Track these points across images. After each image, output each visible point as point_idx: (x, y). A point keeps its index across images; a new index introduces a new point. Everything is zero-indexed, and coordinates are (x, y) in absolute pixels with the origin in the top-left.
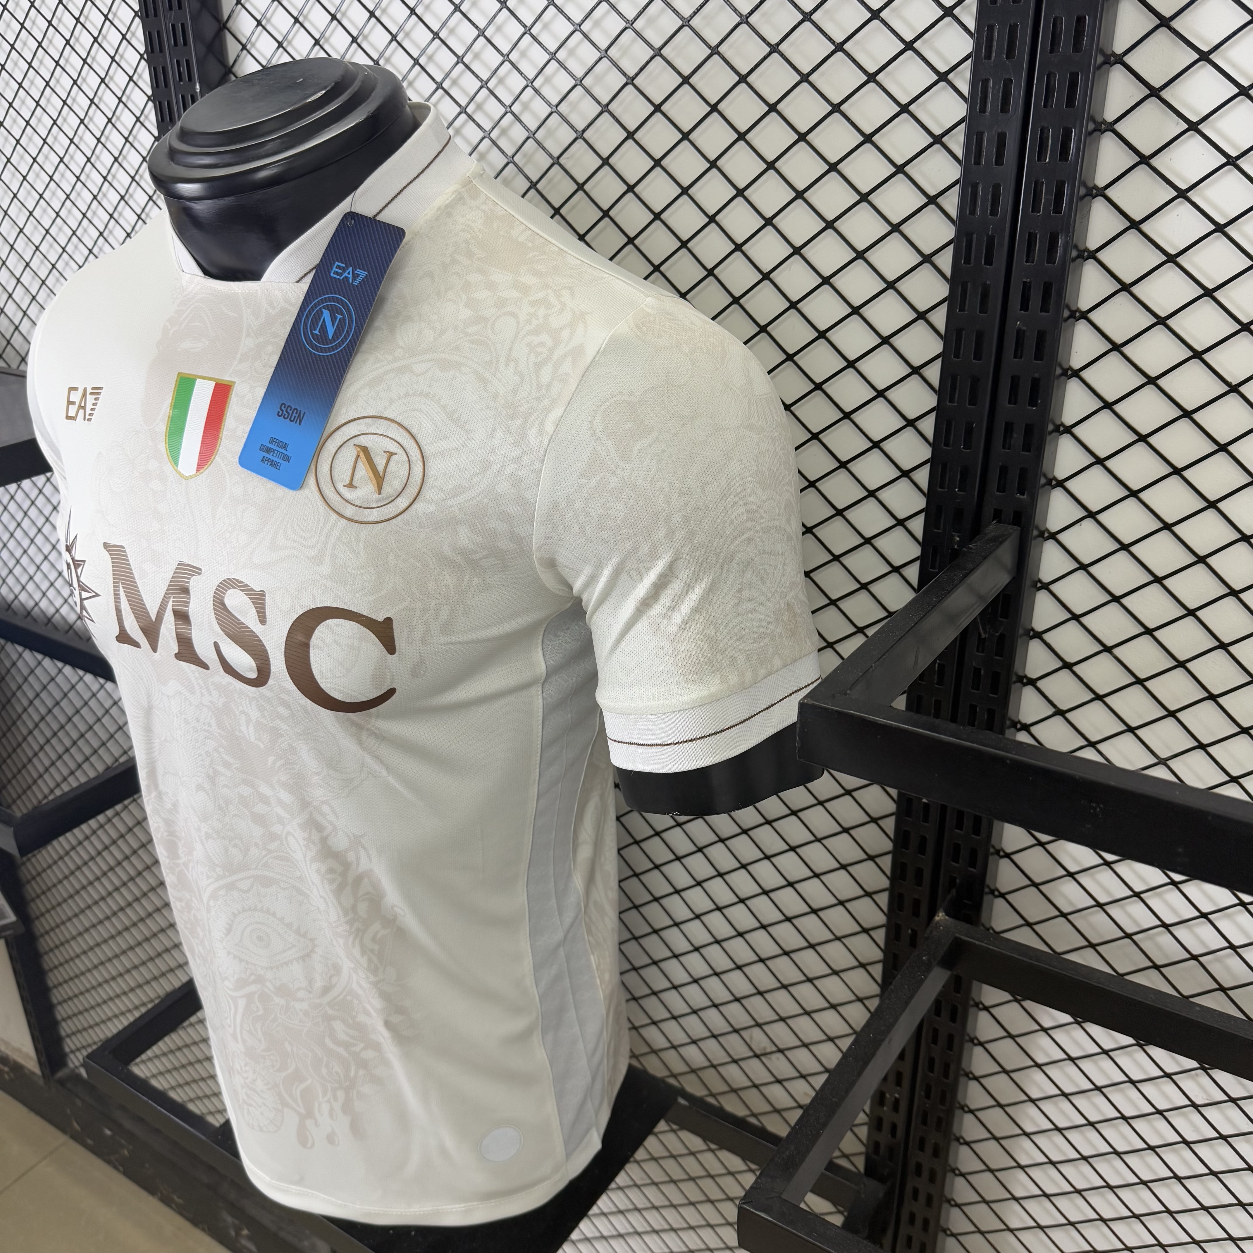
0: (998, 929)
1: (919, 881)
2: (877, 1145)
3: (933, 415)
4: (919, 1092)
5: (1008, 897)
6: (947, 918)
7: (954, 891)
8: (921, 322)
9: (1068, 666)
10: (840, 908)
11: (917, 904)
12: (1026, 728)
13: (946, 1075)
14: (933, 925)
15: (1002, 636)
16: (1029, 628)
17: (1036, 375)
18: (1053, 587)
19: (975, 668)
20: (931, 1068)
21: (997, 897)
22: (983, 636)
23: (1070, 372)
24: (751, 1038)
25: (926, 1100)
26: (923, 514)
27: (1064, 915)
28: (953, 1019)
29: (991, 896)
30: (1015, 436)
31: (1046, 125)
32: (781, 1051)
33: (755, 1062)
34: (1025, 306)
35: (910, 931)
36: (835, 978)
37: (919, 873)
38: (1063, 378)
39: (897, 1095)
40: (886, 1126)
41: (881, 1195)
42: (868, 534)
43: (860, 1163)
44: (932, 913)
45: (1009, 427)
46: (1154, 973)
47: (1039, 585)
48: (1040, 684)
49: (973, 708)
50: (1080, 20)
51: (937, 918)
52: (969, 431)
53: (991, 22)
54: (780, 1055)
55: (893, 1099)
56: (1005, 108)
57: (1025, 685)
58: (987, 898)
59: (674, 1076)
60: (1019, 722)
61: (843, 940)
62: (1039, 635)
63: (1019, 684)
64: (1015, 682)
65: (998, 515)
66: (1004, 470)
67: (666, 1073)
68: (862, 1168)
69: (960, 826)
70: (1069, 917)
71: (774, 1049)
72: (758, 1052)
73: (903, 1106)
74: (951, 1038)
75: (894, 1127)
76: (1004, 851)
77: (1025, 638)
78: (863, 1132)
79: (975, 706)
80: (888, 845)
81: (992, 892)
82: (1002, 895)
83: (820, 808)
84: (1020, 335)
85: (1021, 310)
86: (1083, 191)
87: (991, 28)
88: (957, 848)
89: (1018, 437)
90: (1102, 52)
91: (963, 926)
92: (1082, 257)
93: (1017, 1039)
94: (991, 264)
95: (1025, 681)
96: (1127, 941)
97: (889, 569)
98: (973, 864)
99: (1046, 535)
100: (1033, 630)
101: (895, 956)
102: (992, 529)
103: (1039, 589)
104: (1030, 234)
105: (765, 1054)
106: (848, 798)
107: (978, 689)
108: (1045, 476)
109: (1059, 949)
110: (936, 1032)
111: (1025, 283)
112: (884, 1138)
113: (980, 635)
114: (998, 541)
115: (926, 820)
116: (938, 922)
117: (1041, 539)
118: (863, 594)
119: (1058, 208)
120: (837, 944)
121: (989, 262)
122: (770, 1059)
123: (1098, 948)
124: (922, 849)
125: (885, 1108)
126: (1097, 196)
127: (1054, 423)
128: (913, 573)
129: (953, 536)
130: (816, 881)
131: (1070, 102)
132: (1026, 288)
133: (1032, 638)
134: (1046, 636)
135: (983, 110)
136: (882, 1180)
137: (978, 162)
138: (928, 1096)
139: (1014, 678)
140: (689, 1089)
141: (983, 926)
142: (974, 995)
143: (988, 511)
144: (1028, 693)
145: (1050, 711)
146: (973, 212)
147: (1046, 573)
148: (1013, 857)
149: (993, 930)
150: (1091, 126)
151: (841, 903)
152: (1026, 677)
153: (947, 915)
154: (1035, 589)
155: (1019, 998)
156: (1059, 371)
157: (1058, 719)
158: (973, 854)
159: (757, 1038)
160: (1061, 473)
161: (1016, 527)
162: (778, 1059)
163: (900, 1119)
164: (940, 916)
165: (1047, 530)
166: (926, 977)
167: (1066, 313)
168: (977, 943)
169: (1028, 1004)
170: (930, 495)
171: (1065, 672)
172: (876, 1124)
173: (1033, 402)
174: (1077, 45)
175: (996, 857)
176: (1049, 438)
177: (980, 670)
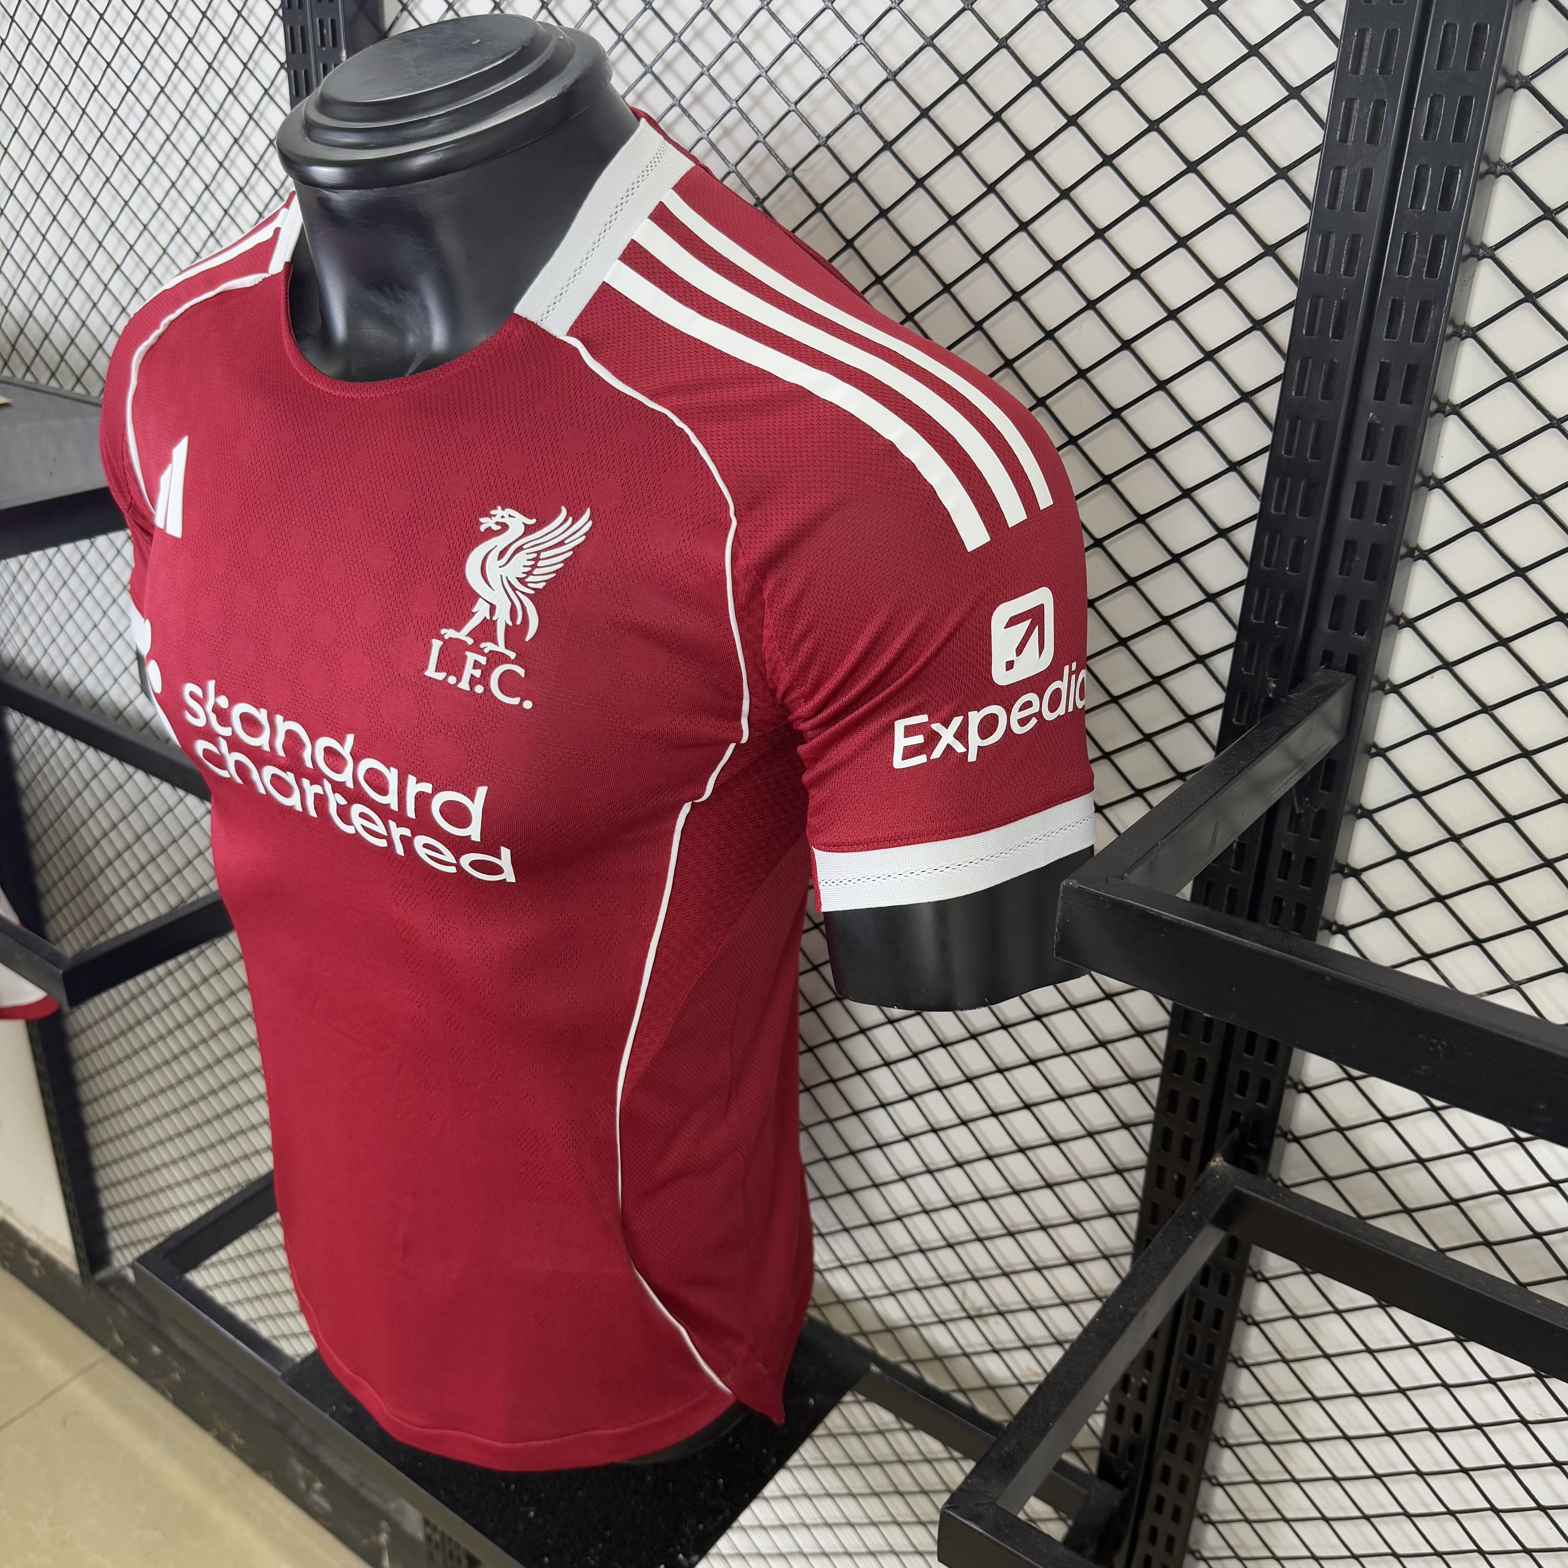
0: (1288, 1182)
1: (1193, 1115)
2: (1115, 1440)
3: (1253, 525)
4: (1174, 1378)
5: (1303, 1142)
6: (1225, 1164)
7: (1236, 1131)
8: (1245, 406)
9: (1403, 855)
10: (1089, 1141)
11: (1187, 1143)
12: (1344, 930)
13: (1210, 1360)
14: (1207, 1171)
15: (1322, 812)
16: (1357, 804)
17: (1390, 483)
18: (1391, 754)
19: (1284, 852)
20: (1191, 1351)
21: (1289, 1141)
22: (1298, 811)
23: (1432, 482)
24: (965, 1294)
25: (1181, 1389)
26: (1231, 651)
27: (1374, 1170)
28: (1223, 1291)
29: (1282, 1140)
30: (1357, 558)
31: (1424, 162)
32: (1001, 1313)
33: (967, 1325)
34: (1381, 394)
35: (1176, 1177)
36: (1076, 1228)
37: (1194, 1104)
38: (1424, 489)
39: (1144, 1380)
40: (1128, 1417)
41: (1116, 1502)
42: (1158, 671)
43: (1092, 1462)
44: (1207, 1157)
45: (1350, 546)
46: (1484, 1251)
47: (1373, 750)
48: (1365, 876)
49: (1278, 901)
50: (1480, 29)
51: (1213, 1164)
52: (1299, 548)
53: (1364, 26)
54: (999, 1319)
55: (1140, 1384)
56: (1372, 139)
57: (1346, 876)
58: (1278, 1142)
59: (864, 1334)
60: (1335, 923)
61: (1091, 1181)
62: (1368, 814)
63: (1338, 875)
64: (1335, 872)
65: (1327, 658)
66: (1339, 601)
67: (854, 1330)
68: (1094, 1469)
69: (1250, 1049)
70: (1381, 1173)
71: (993, 1310)
72: (972, 1313)
73: (1152, 1395)
74: (1219, 1313)
75: (1138, 1421)
76: (1303, 1085)
77: (1351, 817)
78: (1098, 1422)
79: (1280, 900)
80: (1156, 1066)
81: (1284, 1135)
82: (1297, 1140)
83: (1071, 1013)
84: (1372, 429)
85: (1375, 398)
86: (1466, 250)
87: (1362, 33)
88: (1244, 1076)
89: (1361, 560)
90: (1505, 73)
91: (1245, 1175)
92: (1460, 336)
93: (1304, 1322)
94: (1341, 337)
95: (1346, 871)
96: (1453, 1208)
97: (1182, 718)
98: (1263, 1098)
99: (1387, 687)
100: (1361, 807)
101: (1155, 1207)
102: (1319, 676)
103: (1373, 756)
104: (1393, 301)
105: (981, 1316)
106: (1108, 1003)
107: (1286, 878)
108: (1391, 612)
109: (1364, 1214)
110: (1200, 1305)
111: (1382, 364)
112: (1125, 1432)
113: (1293, 809)
114: (1326, 692)
115: (1207, 1039)
116: (1213, 1169)
117: (1380, 692)
118: (1146, 747)
119: (1432, 272)
120: (1082, 1185)
121: (1338, 333)
122: (986, 1322)
123: (1415, 1215)
124: (1199, 1076)
125: (1129, 1395)
126: (1484, 257)
127: (1407, 546)
128: (1213, 724)
129: (1269, 681)
130: (1060, 1104)
131: (1459, 135)
132: (1384, 370)
133: (1360, 817)
134: (1377, 817)
135: (1344, 139)
136: (1119, 1484)
137: (1332, 205)
138: (1184, 1384)
139: (1333, 868)
140: (882, 1352)
141: (1270, 1176)
142: (1252, 1262)
143: (1316, 653)
144: (1351, 886)
145: (1377, 910)
146: (1321, 269)
147: (1385, 736)
148: (1315, 1092)
149: (1282, 1182)
150: (1484, 167)
151: (1091, 1135)
152: (1348, 866)
153: (1226, 1159)
154: (1367, 756)
155: (1308, 1270)
156: (1418, 479)
157: (1386, 922)
158: (1265, 1085)
159: (973, 1295)
160: (1412, 609)
161: (1350, 676)
162: (997, 1323)
163: (1147, 1411)
164: (1217, 1161)
165: (1389, 681)
166: (1194, 1237)
167: (1434, 406)
168: (1262, 1198)
169: (1319, 1278)
170: (1243, 627)
171: (1399, 863)
172: (1116, 1414)
173: (1382, 516)
174: (1472, 64)
175: (1293, 1091)
176: (1400, 564)
177: (1290, 853)
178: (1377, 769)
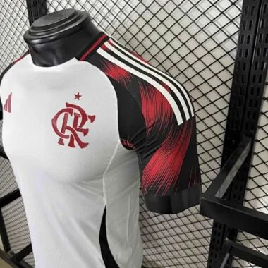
0: (240, 240)
3: (228, 108)
6: (228, 239)
7: (229, 232)
8: (224, 85)
9: (262, 175)
10: (198, 232)
11: (219, 233)
12: (250, 190)
17: (257, 100)
23: (265, 99)
24: (174, 261)
30: (251, 115)
31: (262, 34)
34: (254, 81)
36: (196, 248)
37: (220, 226)
38: (263, 100)
42: (208, 138)
44: (224, 237)
45: (249, 113)
47: (255, 154)
48: (254, 179)
52: (238, 113)
53: (247, 6)
56: (250, 29)
57: (250, 179)
60: (248, 189)
61: (199, 240)
62: (254, 166)
64: (248, 178)
66: (247, 124)
77: (250, 167)
97: (214, 147)
99: (257, 141)
100: (252, 165)
102: (244, 138)
104: (256, 62)
116: (226, 241)
118: (206, 153)
120: (197, 240)
121: (244, 69)
130: (192, 224)
132: (255, 76)
133: (252, 167)
134: (256, 167)
135: (244, 29)
137: (242, 43)
144: (251, 181)
145: (256, 186)
146: (240, 56)
147: (257, 151)
151: (198, 230)
152: (250, 177)
154: (253, 155)
156: (262, 98)
157: (259, 188)
160: (261, 125)
165: (257, 139)
170: (226, 129)
173: (256, 106)
176: (259, 116)
178: (255, 157)
